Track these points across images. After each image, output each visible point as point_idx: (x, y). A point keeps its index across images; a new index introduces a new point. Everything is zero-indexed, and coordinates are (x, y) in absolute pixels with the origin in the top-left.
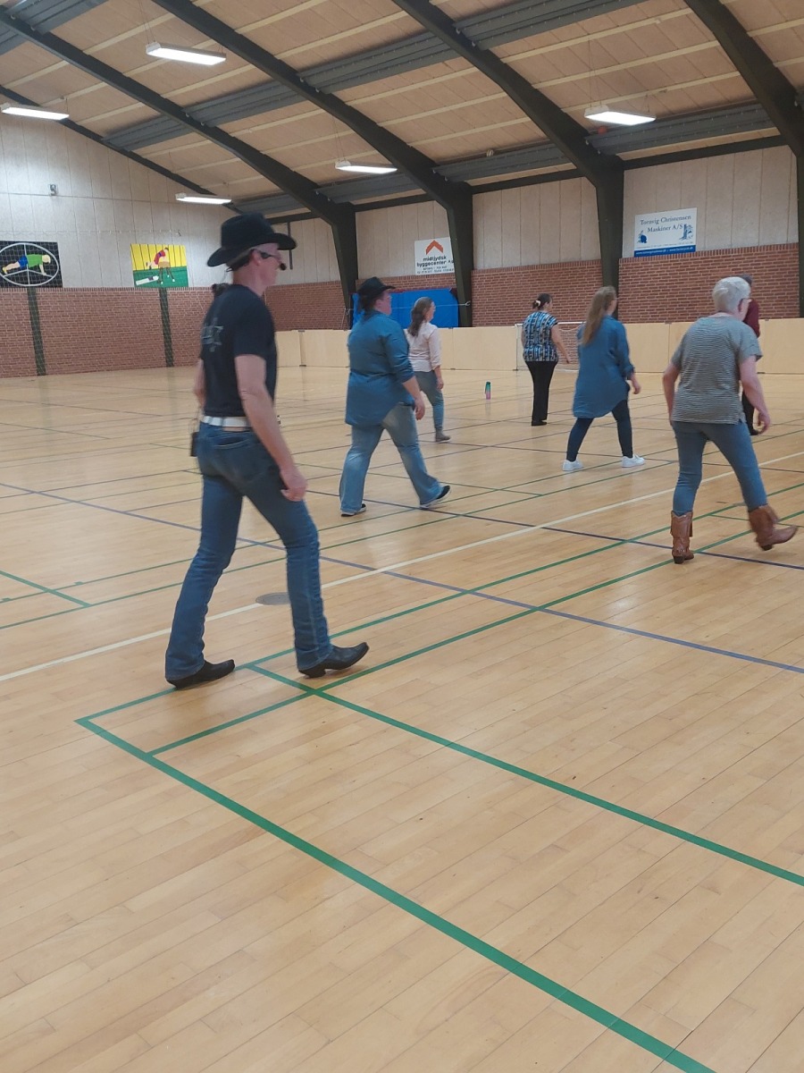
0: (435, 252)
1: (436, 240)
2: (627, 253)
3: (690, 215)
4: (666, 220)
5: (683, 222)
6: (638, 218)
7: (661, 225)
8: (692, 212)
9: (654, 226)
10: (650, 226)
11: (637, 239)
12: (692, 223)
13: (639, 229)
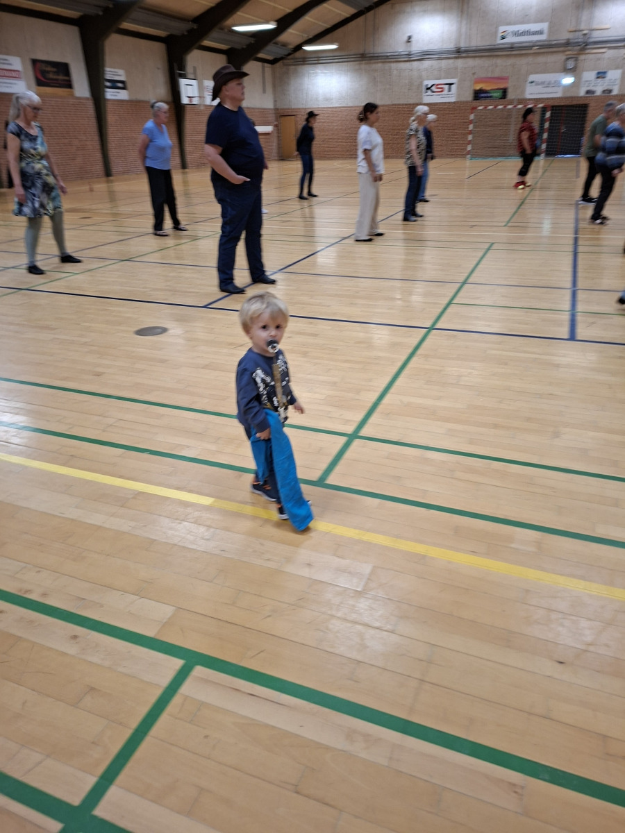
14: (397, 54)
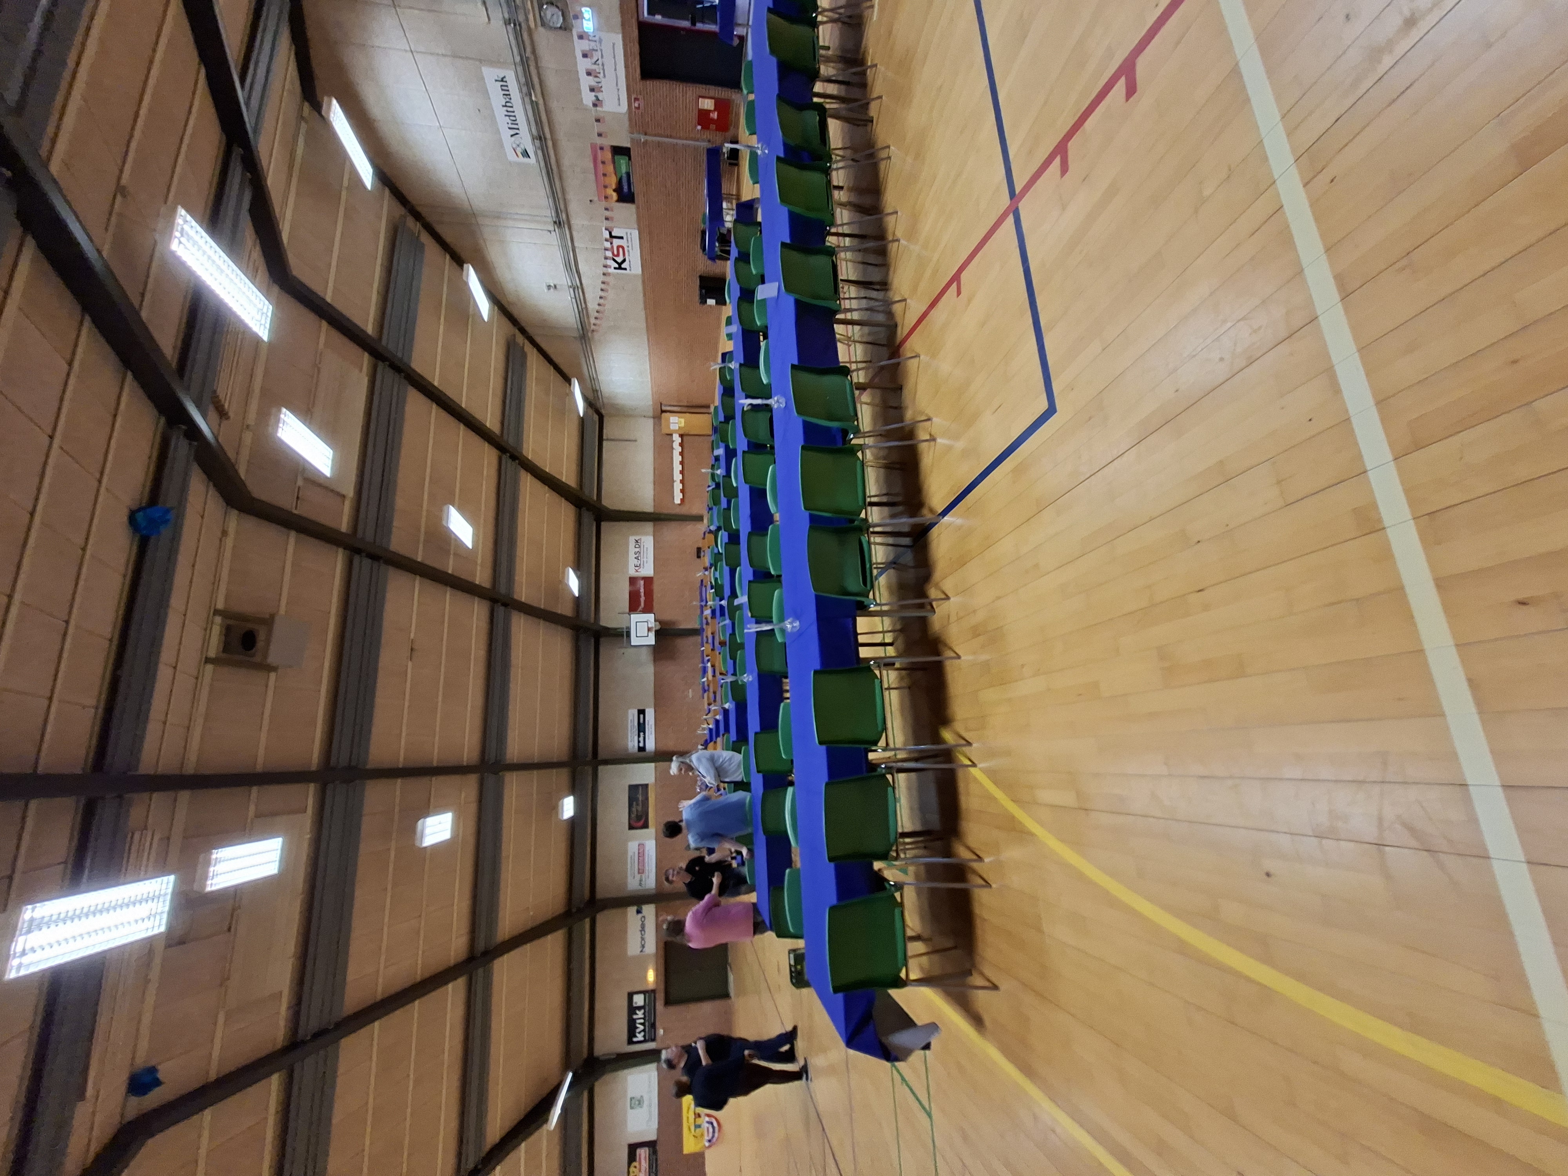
14: (574, 300)
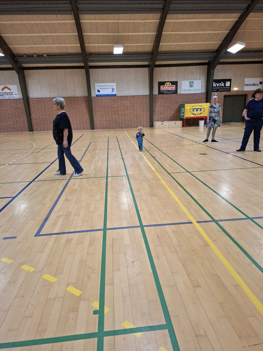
0: (6, 90)
1: (7, 86)
2: (93, 95)
3: (114, 85)
4: (106, 86)
5: (112, 87)
6: (96, 85)
7: (104, 87)
8: (114, 84)
9: (102, 87)
10: (101, 87)
11: (97, 91)
12: (115, 87)
13: (97, 88)
